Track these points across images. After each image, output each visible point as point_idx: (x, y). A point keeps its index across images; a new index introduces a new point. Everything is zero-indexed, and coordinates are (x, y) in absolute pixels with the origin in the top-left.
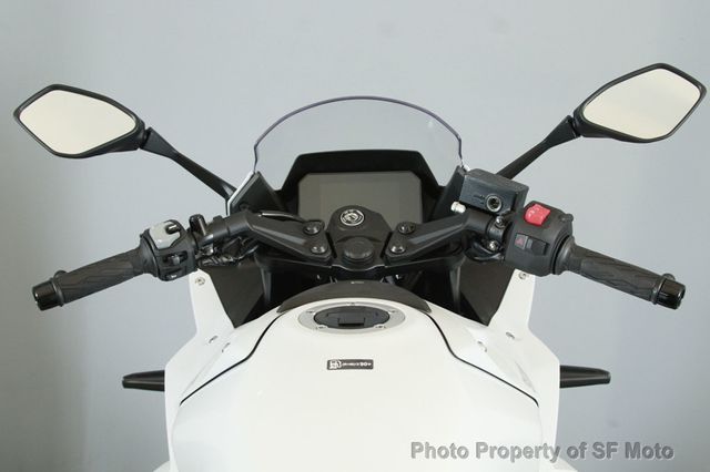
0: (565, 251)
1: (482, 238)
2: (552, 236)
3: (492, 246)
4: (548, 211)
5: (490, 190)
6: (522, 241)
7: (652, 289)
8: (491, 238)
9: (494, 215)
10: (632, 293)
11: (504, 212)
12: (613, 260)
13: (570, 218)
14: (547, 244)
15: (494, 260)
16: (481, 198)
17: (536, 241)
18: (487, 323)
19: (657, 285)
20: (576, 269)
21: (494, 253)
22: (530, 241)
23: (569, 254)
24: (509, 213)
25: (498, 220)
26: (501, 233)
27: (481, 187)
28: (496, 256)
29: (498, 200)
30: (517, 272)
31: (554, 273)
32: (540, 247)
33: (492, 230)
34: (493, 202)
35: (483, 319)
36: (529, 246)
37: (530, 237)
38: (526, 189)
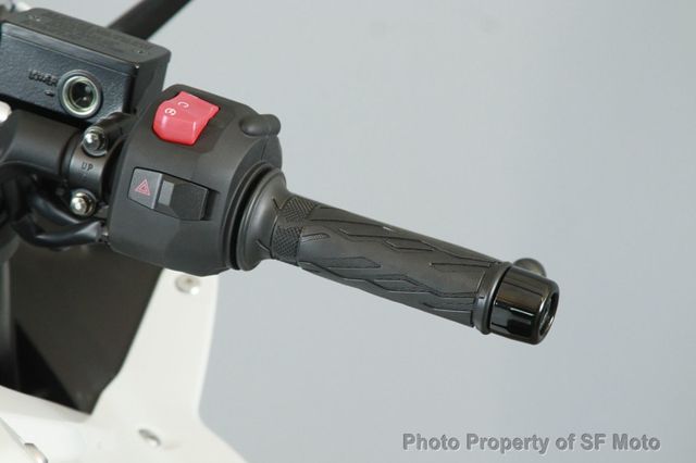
0: (260, 208)
1: (57, 185)
2: (223, 171)
3: (77, 202)
4: (213, 109)
5: (70, 62)
6: (147, 187)
7: (474, 296)
8: (75, 183)
9: (82, 124)
10: (427, 307)
11: (105, 116)
12: (378, 226)
13: (272, 125)
14: (212, 193)
15: (86, 240)
16: (47, 81)
17: (182, 186)
18: (87, 406)
19: (486, 285)
20: (290, 253)
21: (86, 220)
22: (169, 187)
23: (268, 217)
24: (119, 118)
25: (88, 137)
26: (97, 170)
27: (45, 52)
28: (90, 230)
29: (91, 87)
30: (169, 277)
31: (237, 268)
32: (193, 199)
33: (76, 163)
34: (79, 93)
35: (78, 396)
36: (166, 199)
37: (167, 176)
38: (165, 57)
